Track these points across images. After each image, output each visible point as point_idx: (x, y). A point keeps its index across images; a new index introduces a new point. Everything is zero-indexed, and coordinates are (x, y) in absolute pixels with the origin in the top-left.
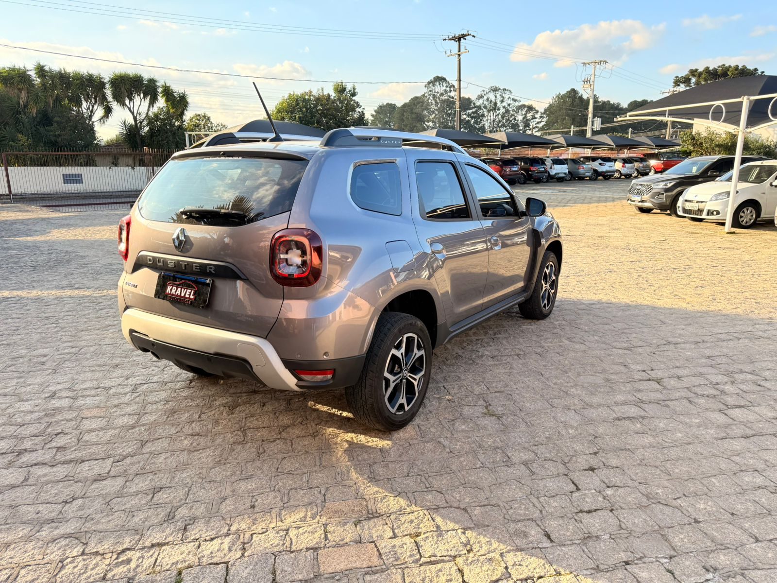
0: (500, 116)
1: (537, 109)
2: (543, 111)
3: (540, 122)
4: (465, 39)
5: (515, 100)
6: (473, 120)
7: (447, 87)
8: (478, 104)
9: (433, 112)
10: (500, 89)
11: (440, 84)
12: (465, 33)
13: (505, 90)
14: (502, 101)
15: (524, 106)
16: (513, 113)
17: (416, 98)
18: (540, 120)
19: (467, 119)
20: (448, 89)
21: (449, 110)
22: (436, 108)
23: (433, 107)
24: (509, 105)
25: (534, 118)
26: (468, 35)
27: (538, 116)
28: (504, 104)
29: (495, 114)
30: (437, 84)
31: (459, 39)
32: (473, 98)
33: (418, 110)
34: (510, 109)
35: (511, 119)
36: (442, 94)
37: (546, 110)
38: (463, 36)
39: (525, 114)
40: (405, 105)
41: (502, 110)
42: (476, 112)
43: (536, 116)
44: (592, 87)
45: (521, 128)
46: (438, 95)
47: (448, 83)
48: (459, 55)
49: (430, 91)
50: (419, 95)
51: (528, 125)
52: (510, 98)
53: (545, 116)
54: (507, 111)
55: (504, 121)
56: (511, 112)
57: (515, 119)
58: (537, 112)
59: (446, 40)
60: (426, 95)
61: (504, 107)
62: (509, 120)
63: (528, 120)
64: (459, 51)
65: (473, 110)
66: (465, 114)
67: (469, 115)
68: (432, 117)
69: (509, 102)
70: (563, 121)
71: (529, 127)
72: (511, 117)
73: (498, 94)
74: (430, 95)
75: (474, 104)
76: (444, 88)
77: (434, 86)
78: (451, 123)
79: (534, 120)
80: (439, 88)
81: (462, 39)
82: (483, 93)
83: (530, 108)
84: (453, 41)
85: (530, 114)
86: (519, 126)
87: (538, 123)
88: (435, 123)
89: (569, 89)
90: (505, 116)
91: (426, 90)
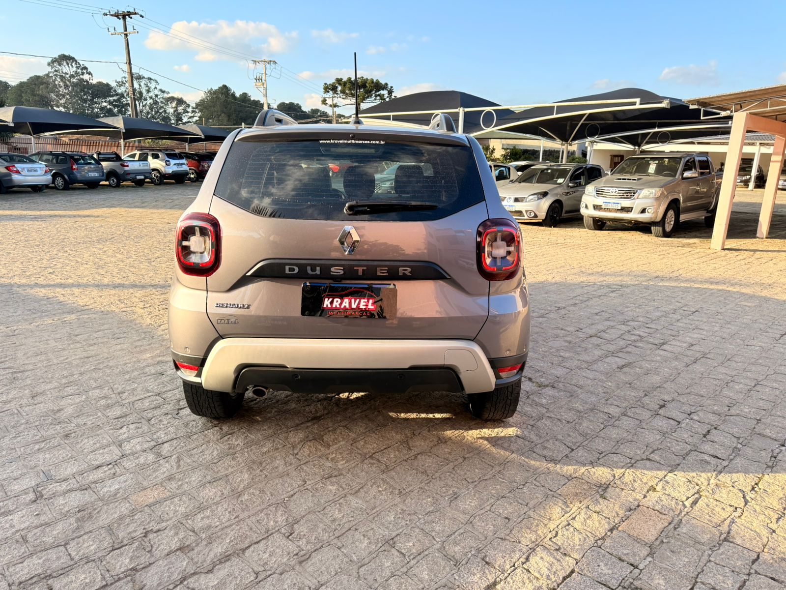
0: (147, 107)
1: (188, 102)
2: (194, 105)
3: (193, 117)
4: (131, 18)
5: (163, 92)
6: (116, 109)
7: (78, 68)
8: (119, 91)
9: (64, 96)
10: (144, 77)
11: (68, 64)
12: (132, 10)
13: (150, 79)
14: (148, 91)
15: (172, 99)
16: (162, 105)
17: (38, 77)
18: (192, 115)
19: (108, 107)
20: (79, 70)
21: (84, 95)
22: (66, 91)
23: (62, 90)
24: (156, 96)
25: (186, 112)
26: (135, 13)
27: (190, 110)
28: (151, 94)
29: (141, 104)
30: (65, 63)
31: (125, 16)
32: (113, 84)
33: (41, 91)
34: (158, 100)
35: (161, 111)
36: (72, 76)
37: (197, 105)
38: (129, 14)
39: (176, 107)
40: (21, 85)
41: (150, 101)
42: (118, 100)
43: (188, 110)
44: (265, 86)
45: (173, 122)
46: (68, 76)
47: (79, 64)
48: (126, 35)
49: (56, 71)
50: (41, 74)
51: (181, 119)
52: (156, 88)
53: (197, 111)
54: (156, 103)
55: (153, 113)
56: (160, 104)
57: (165, 111)
58: (189, 106)
59: (106, 15)
60: (50, 75)
61: (151, 98)
62: (158, 112)
63: (179, 114)
64: (126, 30)
65: (115, 98)
66: (105, 102)
67: (110, 103)
68: (63, 101)
69: (157, 92)
70: (218, 117)
71: (181, 121)
72: (160, 109)
73: (143, 82)
74: (56, 75)
75: (115, 91)
76: (74, 69)
77: (60, 65)
78: (88, 110)
79: (186, 114)
80: (68, 69)
81: (127, 17)
82: (124, 79)
83: (180, 102)
84: (116, 18)
85: (181, 108)
86: (170, 120)
87: (191, 117)
88: (68, 108)
89: (221, 85)
90: (153, 108)
91: (49, 69)
